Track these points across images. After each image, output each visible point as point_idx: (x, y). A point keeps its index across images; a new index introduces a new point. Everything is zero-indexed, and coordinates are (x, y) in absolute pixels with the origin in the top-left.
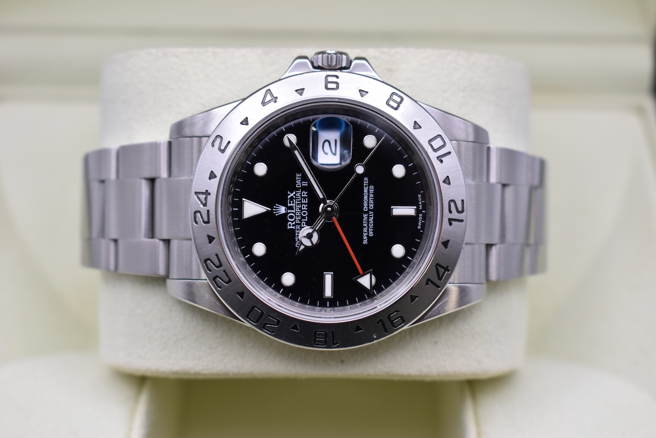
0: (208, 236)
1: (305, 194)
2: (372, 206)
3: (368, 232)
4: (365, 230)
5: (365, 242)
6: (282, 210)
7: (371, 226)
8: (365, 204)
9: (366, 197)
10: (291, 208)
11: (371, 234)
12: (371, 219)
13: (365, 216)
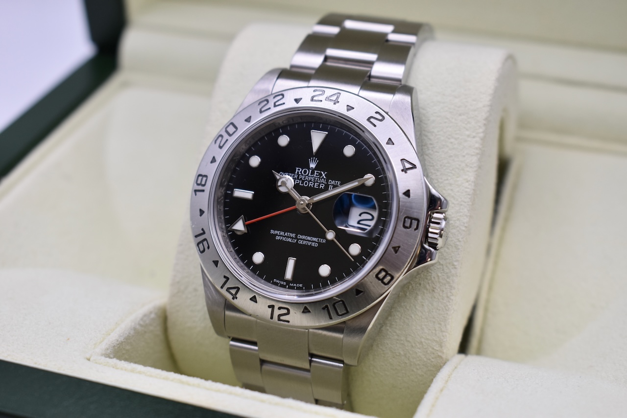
0: (301, 99)
1: (322, 186)
2: (301, 242)
3: (280, 235)
4: (282, 233)
5: (272, 232)
6: (313, 165)
7: (284, 239)
8: (304, 237)
9: (309, 238)
10: (313, 173)
11: (278, 238)
12: (290, 240)
13: (293, 235)
